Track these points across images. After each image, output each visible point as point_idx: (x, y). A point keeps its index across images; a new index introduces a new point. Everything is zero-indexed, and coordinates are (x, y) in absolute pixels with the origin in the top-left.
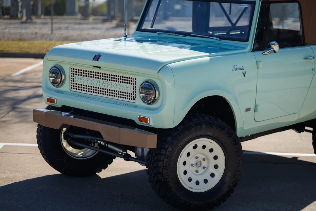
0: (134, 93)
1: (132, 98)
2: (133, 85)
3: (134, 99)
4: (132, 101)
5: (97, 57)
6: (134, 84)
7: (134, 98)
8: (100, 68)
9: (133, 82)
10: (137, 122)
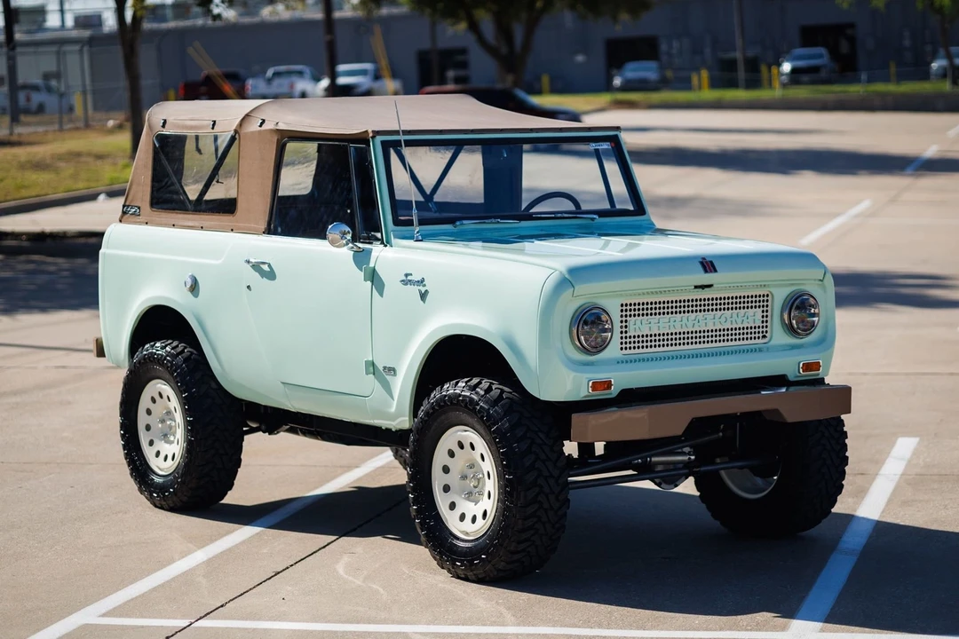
0: (765, 324)
1: (761, 335)
2: (762, 309)
3: (764, 337)
4: (761, 341)
5: (708, 265)
6: (763, 306)
7: (765, 334)
8: (710, 286)
9: (761, 304)
10: (791, 378)
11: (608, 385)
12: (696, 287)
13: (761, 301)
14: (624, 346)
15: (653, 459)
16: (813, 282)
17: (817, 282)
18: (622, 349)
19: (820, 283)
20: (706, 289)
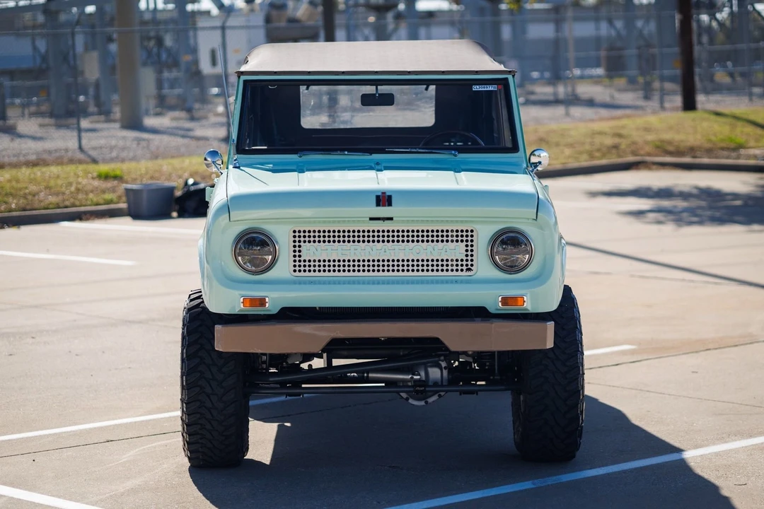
0: (469, 258)
1: (465, 268)
2: (465, 243)
3: (469, 270)
4: (464, 273)
5: (384, 199)
6: (467, 241)
7: (469, 267)
8: (391, 219)
9: (465, 238)
10: (492, 310)
11: (262, 302)
12: (371, 219)
13: (466, 237)
14: (297, 268)
15: (370, 375)
16: (527, 221)
17: (530, 221)
18: (295, 271)
19: (534, 221)
20: (386, 222)
